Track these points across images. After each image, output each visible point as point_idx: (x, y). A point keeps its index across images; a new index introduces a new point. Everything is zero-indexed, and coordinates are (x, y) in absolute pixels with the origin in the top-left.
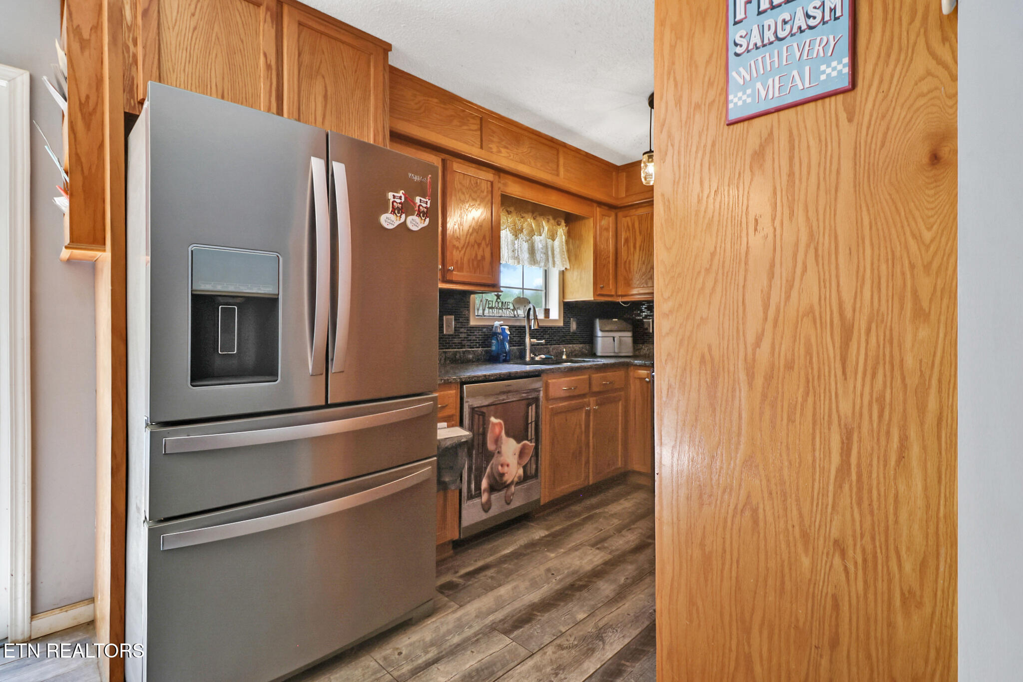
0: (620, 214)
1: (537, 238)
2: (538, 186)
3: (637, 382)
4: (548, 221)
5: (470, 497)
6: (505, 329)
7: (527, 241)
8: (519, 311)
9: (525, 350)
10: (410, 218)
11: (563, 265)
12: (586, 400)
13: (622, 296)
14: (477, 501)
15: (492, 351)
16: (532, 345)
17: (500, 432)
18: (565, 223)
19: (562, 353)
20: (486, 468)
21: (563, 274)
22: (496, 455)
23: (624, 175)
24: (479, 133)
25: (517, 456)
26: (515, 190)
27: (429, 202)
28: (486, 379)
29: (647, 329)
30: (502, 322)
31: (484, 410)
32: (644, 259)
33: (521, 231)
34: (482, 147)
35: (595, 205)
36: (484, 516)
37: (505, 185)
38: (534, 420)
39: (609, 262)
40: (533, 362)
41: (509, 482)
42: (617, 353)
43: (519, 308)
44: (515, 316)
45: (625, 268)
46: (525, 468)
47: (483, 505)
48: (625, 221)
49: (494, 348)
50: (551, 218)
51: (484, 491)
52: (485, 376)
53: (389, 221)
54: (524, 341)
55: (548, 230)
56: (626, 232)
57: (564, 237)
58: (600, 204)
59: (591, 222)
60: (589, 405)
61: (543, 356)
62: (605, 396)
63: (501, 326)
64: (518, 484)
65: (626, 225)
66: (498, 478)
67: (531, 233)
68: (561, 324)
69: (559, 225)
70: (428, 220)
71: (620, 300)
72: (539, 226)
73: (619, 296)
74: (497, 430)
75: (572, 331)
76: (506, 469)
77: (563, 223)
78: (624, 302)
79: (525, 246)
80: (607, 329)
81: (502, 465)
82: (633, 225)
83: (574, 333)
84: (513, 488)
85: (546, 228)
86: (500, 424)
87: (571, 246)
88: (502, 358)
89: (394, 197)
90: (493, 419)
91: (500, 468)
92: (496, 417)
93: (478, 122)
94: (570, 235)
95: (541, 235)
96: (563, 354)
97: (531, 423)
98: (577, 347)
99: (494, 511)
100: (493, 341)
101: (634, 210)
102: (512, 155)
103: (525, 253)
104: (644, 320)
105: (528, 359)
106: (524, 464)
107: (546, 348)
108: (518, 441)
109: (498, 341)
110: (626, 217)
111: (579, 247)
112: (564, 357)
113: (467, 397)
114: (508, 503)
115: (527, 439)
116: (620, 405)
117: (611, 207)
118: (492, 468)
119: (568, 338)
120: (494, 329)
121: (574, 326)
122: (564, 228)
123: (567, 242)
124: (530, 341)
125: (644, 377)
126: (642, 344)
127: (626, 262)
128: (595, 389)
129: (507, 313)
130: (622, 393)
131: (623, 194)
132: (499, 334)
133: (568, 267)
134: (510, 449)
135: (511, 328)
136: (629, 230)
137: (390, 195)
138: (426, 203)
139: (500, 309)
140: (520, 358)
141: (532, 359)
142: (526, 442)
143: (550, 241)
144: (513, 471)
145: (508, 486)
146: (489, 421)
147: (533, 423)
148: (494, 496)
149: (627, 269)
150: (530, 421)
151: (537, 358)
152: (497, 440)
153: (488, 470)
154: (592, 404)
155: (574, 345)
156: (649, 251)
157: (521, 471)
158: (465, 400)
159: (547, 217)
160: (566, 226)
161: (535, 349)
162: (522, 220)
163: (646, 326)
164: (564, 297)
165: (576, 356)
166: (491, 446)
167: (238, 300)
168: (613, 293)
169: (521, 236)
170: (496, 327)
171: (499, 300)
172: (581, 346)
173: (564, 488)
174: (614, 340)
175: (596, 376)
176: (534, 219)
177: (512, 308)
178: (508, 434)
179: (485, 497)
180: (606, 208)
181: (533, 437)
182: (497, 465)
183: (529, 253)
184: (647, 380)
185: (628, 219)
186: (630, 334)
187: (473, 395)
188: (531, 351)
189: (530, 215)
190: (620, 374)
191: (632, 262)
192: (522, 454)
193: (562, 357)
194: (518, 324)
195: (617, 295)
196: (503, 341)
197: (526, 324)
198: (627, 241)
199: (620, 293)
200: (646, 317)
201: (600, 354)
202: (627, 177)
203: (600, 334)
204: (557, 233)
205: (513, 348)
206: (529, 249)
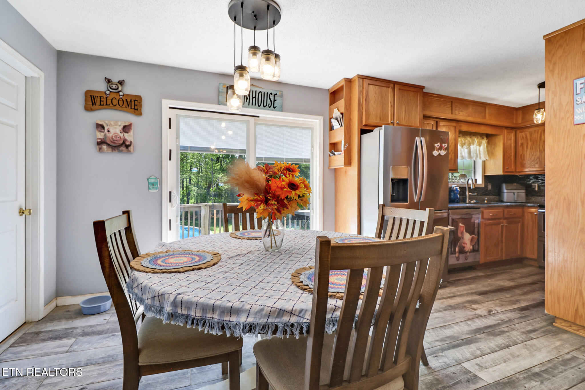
0: (518, 132)
1: (472, 147)
2: (475, 124)
3: (529, 215)
4: (478, 138)
5: (452, 253)
6: (457, 188)
7: (467, 148)
8: (462, 180)
9: (466, 198)
10: (441, 151)
11: (485, 158)
12: (501, 221)
13: (519, 172)
14: (454, 255)
15: (452, 198)
16: (470, 195)
17: (463, 230)
19: (484, 200)
20: (457, 244)
21: (484, 163)
22: (461, 239)
23: (521, 112)
24: (451, 108)
25: (470, 241)
26: (465, 128)
27: (447, 145)
28: (458, 208)
29: (534, 189)
30: (456, 185)
31: (457, 220)
32: (532, 153)
33: (465, 143)
34: (452, 114)
35: (504, 128)
36: (457, 262)
37: (460, 126)
38: (477, 226)
39: (511, 155)
40: (470, 203)
41: (467, 251)
42: (516, 200)
44: (460, 183)
45: (521, 158)
46: (473, 246)
47: (456, 258)
48: (520, 135)
49: (452, 196)
50: (479, 136)
51: (457, 252)
52: (458, 207)
53: (435, 153)
54: (465, 194)
55: (478, 142)
56: (522, 140)
57: (485, 144)
58: (506, 128)
59: (501, 137)
60: (503, 223)
61: (475, 201)
62: (512, 220)
63: (455, 187)
64: (470, 252)
66: (462, 248)
67: (469, 145)
68: (483, 186)
69: (483, 139)
70: (446, 151)
71: (518, 174)
72: (473, 140)
74: (462, 229)
75: (489, 189)
76: (465, 245)
77: (485, 138)
78: (520, 175)
79: (466, 151)
80: (510, 188)
81: (464, 243)
82: (526, 136)
83: (490, 190)
84: (468, 254)
85: (476, 141)
86: (463, 226)
87: (489, 148)
88: (456, 201)
89: (437, 145)
90: (461, 224)
91: (463, 244)
92: (462, 224)
93: (451, 103)
94: (488, 143)
95: (474, 145)
97: (476, 228)
98: (492, 197)
99: (461, 261)
100: (452, 194)
101: (527, 129)
102: (464, 114)
103: (466, 154)
104: (532, 184)
105: (467, 202)
106: (473, 244)
107: (476, 197)
108: (471, 234)
109: (454, 193)
110: (522, 132)
111: (494, 149)
112: (486, 202)
113: (451, 214)
114: (466, 259)
115: (474, 235)
116: (519, 225)
117: (512, 128)
118: (460, 244)
119: (487, 192)
121: (490, 187)
122: (486, 140)
123: (487, 147)
125: (534, 212)
126: (531, 196)
127: (521, 155)
128: (506, 216)
129: (457, 181)
130: (521, 220)
131: (520, 121)
132: (455, 190)
133: (488, 159)
134: (467, 237)
135: (460, 188)
136: (524, 139)
137: (436, 145)
138: (446, 145)
139: (453, 179)
140: (464, 201)
141: (469, 201)
142: (473, 235)
143: (478, 147)
144: (468, 247)
145: (466, 252)
146: (459, 225)
147: (477, 228)
148: (461, 256)
149: (523, 158)
150: (475, 227)
151: (472, 202)
152: (462, 233)
153: (459, 244)
154: (505, 223)
155: (490, 196)
157: (471, 247)
158: (450, 215)
159: (477, 136)
160: (487, 139)
161: (471, 198)
163: (533, 187)
164: (485, 173)
165: (491, 201)
166: (460, 235)
167: (396, 180)
168: (514, 171)
169: (464, 146)
170: (453, 187)
171: (453, 176)
172: (494, 197)
173: (490, 259)
174: (514, 194)
175: (506, 210)
176: (471, 138)
177: (458, 179)
178: (467, 231)
179: (457, 255)
180: (510, 129)
181: (477, 234)
182: (462, 243)
183: (469, 154)
185: (523, 133)
186: (524, 191)
187: (453, 214)
188: (469, 199)
189: (469, 136)
190: (520, 210)
191: (525, 155)
192: (472, 240)
193: (484, 201)
194: (462, 186)
195: (516, 172)
196: (456, 193)
197: (466, 186)
198: (522, 144)
199: (518, 170)
200: (533, 182)
201: (505, 200)
202: (522, 113)
203: (505, 191)
204: (482, 142)
205: (461, 197)
206: (468, 152)
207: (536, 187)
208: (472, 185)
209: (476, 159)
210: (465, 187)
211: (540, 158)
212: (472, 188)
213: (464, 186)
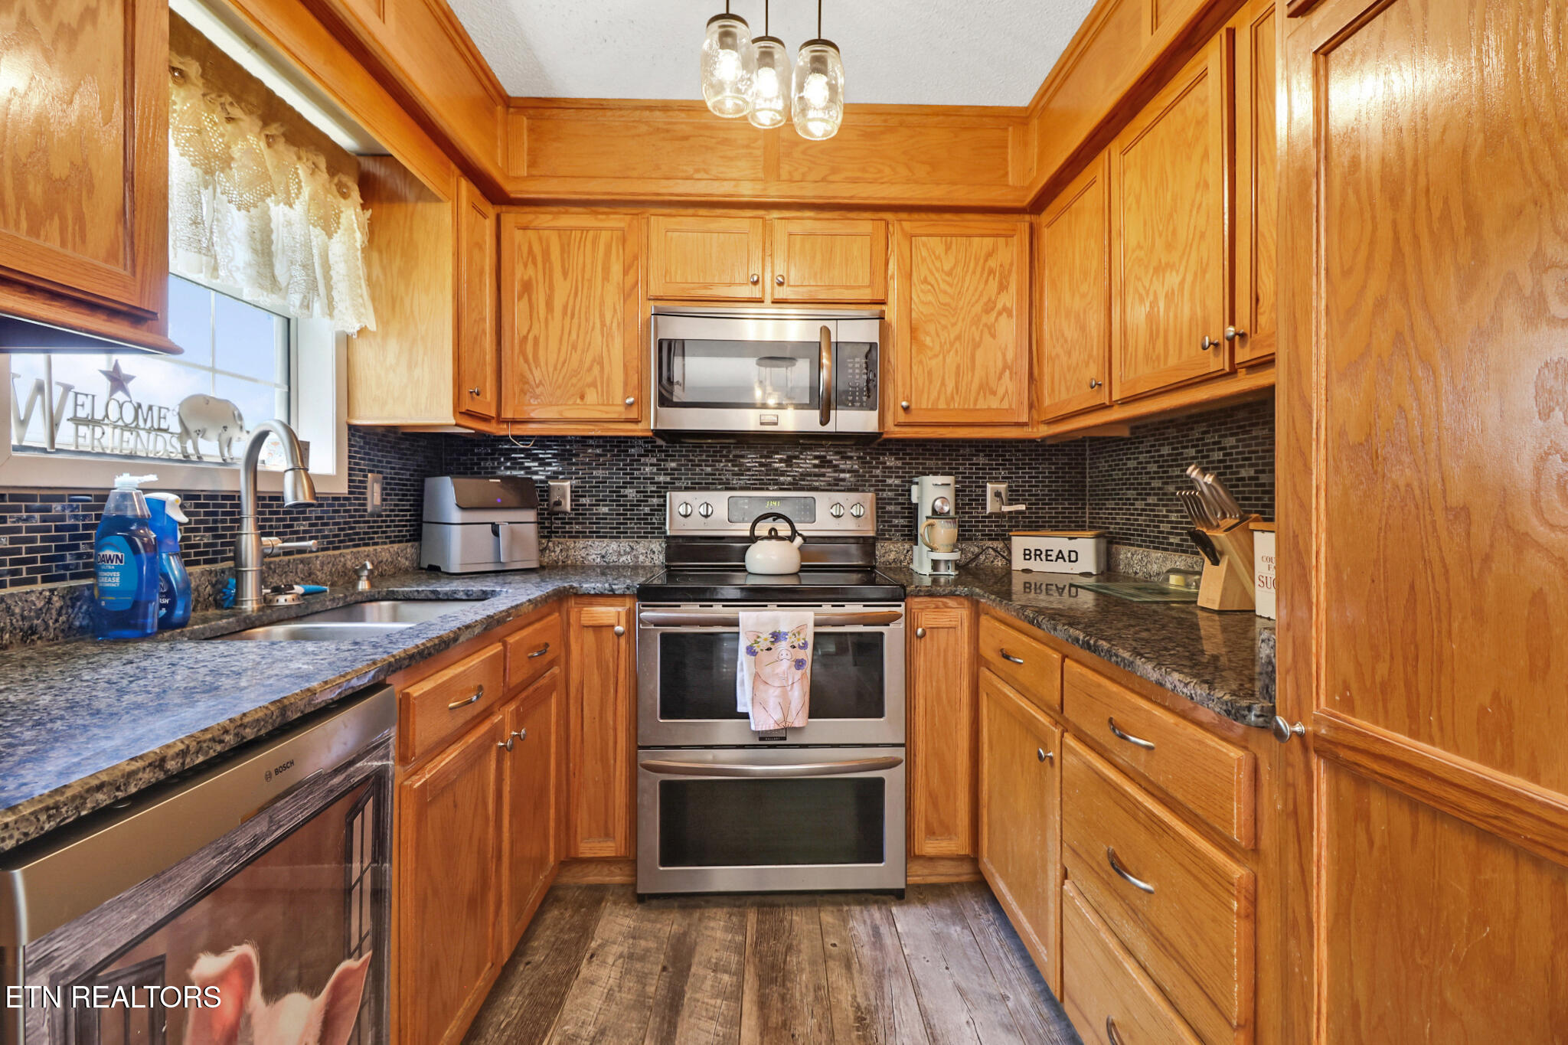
0: (508, 220)
1: (276, 209)
3: (589, 637)
4: (313, 173)
6: (163, 503)
7: (244, 206)
8: (201, 442)
9: (238, 574)
11: (359, 316)
13: (514, 422)
15: (104, 591)
16: (264, 555)
17: (245, 999)
18: (362, 196)
19: (355, 575)
21: (346, 343)
23: (524, 122)
29: (558, 503)
30: (152, 478)
32: (574, 336)
33: (227, 161)
35: (459, 166)
43: (202, 433)
44: (187, 458)
45: (523, 352)
48: (519, 235)
49: (112, 579)
50: (321, 166)
54: (235, 544)
55: (313, 198)
56: (526, 266)
57: (358, 235)
58: (467, 173)
61: (298, 591)
62: (531, 691)
63: (145, 491)
65: (525, 249)
67: (260, 186)
68: (343, 489)
69: (344, 194)
71: (506, 432)
72: (285, 174)
73: (507, 421)
74: (228, 1001)
75: (369, 508)
77: (356, 195)
78: (518, 437)
80: (473, 502)
82: (546, 252)
83: (377, 514)
85: (306, 191)
86: (242, 963)
87: (377, 271)
88: (155, 611)
94: (373, 230)
95: (289, 204)
96: (359, 578)
98: (386, 551)
101: (549, 217)
103: (235, 243)
104: (551, 484)
105: (250, 607)
107: (302, 561)
109: (135, 550)
110: (527, 228)
112: (363, 585)
115: (347, 952)
119: (362, 528)
120: (110, 504)
121: (374, 495)
122: (358, 209)
123: (367, 256)
124: (260, 542)
126: (545, 537)
127: (525, 338)
129: (166, 446)
130: (558, 670)
131: (521, 165)
132: (142, 522)
133: (372, 326)
135: (187, 496)
136: (535, 264)
139: (126, 427)
141: (266, 603)
142: (342, 966)
143: (317, 235)
149: (530, 356)
151: (283, 599)
155: (378, 548)
156: (587, 320)
159: (315, 158)
160: (364, 207)
161: (273, 572)
162: (229, 127)
163: (555, 498)
164: (350, 411)
168: (493, 414)
169: (225, 180)
170: (125, 496)
171: (120, 396)
172: (396, 549)
174: (496, 532)
176: (269, 144)
177: (176, 428)
178: (277, 986)
180: (478, 191)
181: (368, 926)
183: (255, 251)
184: (620, 629)
185: (533, 235)
186: (529, 516)
189: (256, 124)
191: (542, 340)
192: (329, 1026)
193: (355, 585)
194: (205, 485)
195: (500, 420)
196: (154, 548)
197: (242, 485)
198: (527, 287)
199: (508, 414)
200: (554, 476)
201: (455, 568)
202: (531, 130)
203: (456, 515)
204: (338, 216)
205: (196, 569)
206: (251, 234)
207: (564, 496)
208: (289, 478)
209: (306, 305)
210: (233, 498)
211: (606, 360)
212: (289, 501)
213: (225, 486)
